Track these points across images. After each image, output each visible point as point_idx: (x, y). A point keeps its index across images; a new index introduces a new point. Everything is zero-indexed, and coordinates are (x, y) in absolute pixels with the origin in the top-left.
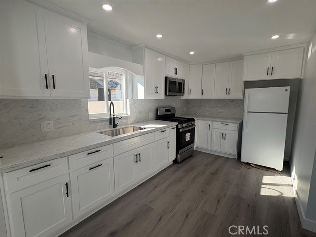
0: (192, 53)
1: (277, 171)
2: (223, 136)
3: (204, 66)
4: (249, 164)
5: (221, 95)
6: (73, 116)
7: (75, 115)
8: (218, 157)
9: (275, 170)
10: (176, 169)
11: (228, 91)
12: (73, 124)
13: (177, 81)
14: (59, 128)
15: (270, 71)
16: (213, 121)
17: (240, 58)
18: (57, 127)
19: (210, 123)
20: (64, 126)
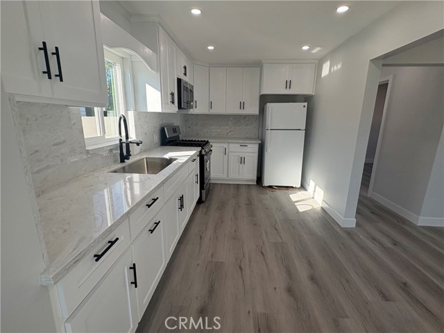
0: (211, 48)
1: (295, 188)
2: (242, 161)
3: (211, 68)
4: (271, 187)
5: (235, 110)
6: (60, 143)
7: (64, 141)
8: (238, 186)
9: (293, 187)
10: (205, 210)
11: (242, 106)
12: (62, 160)
13: (188, 87)
14: (38, 172)
15: (288, 84)
16: (229, 143)
17: (258, 65)
18: (35, 170)
19: (226, 146)
20: (48, 167)
